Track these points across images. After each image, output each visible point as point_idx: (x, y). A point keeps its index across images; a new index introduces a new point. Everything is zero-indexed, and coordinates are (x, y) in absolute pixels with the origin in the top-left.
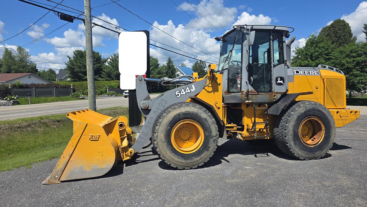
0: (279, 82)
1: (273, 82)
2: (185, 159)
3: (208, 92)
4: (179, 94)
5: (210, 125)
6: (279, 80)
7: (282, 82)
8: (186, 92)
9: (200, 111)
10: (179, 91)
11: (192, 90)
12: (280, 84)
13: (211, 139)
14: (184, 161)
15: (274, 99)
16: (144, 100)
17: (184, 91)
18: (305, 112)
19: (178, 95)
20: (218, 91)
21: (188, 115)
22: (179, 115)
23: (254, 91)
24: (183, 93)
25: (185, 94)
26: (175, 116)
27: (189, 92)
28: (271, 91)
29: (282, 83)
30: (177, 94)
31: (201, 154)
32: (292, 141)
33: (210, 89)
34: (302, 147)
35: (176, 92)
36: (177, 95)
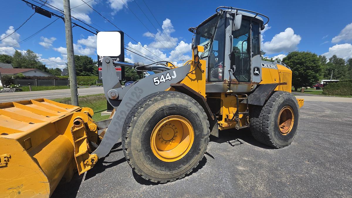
0: (256, 72)
1: (252, 71)
2: (170, 170)
3: (192, 80)
4: (158, 80)
5: (202, 121)
6: (256, 70)
7: (258, 72)
8: (167, 79)
9: (190, 104)
10: (157, 78)
11: (173, 77)
12: (257, 74)
13: (202, 138)
14: (169, 173)
15: (252, 89)
16: (113, 88)
17: (163, 78)
18: (283, 102)
19: (157, 82)
20: (201, 79)
21: (174, 109)
22: (163, 110)
23: (236, 80)
24: (162, 81)
25: (165, 81)
26: (157, 112)
27: (170, 79)
28: (249, 81)
30: (155, 81)
31: (190, 159)
32: (273, 132)
33: (194, 77)
35: (155, 79)
36: (155, 83)
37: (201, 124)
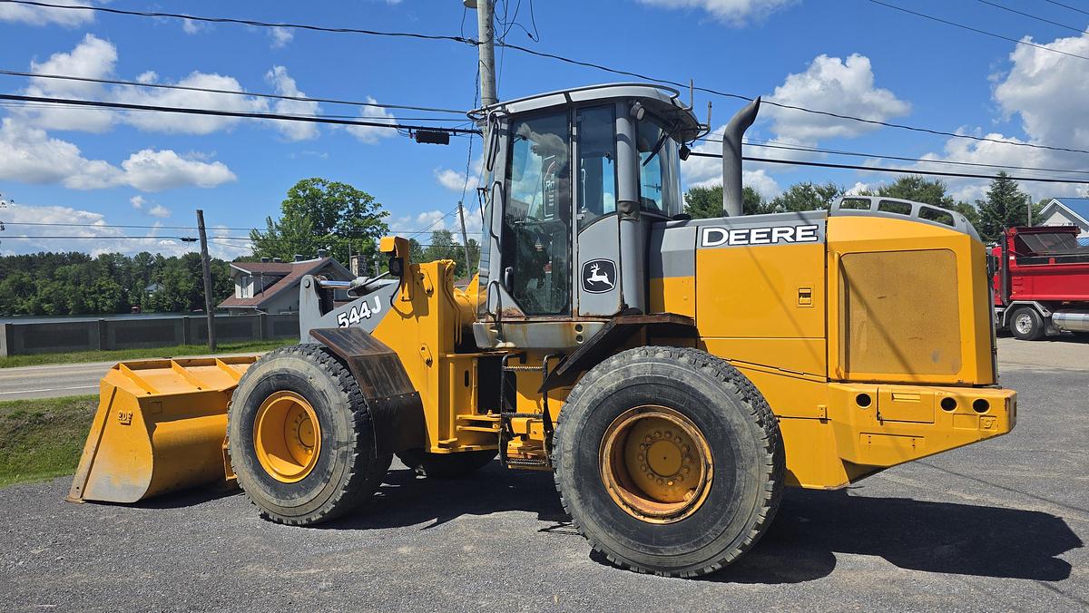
0: (595, 278)
1: (577, 280)
2: (277, 497)
3: (403, 316)
4: (346, 320)
5: (334, 410)
6: (595, 272)
8: (362, 315)
10: (344, 315)
11: (374, 310)
12: (599, 287)
13: (334, 449)
14: (275, 501)
15: (579, 338)
17: (356, 315)
18: (619, 390)
19: (344, 324)
20: (427, 314)
21: (285, 379)
22: (268, 379)
23: (517, 310)
24: (354, 319)
25: (358, 321)
26: (260, 382)
27: (368, 316)
28: (566, 311)
29: (606, 281)
30: (342, 322)
31: (312, 488)
33: (408, 308)
34: (609, 516)
35: (340, 317)
36: (341, 325)
37: (332, 416)
